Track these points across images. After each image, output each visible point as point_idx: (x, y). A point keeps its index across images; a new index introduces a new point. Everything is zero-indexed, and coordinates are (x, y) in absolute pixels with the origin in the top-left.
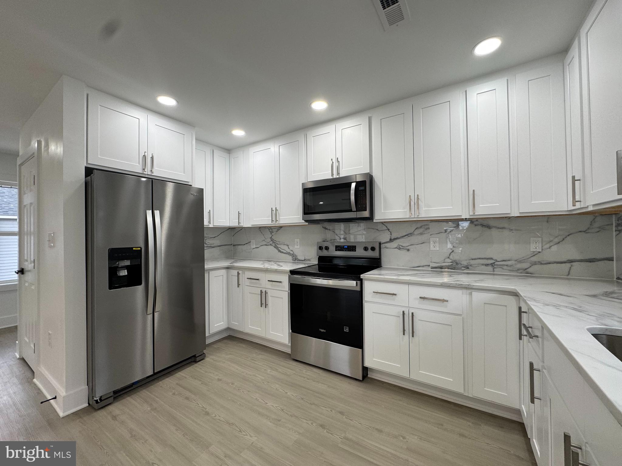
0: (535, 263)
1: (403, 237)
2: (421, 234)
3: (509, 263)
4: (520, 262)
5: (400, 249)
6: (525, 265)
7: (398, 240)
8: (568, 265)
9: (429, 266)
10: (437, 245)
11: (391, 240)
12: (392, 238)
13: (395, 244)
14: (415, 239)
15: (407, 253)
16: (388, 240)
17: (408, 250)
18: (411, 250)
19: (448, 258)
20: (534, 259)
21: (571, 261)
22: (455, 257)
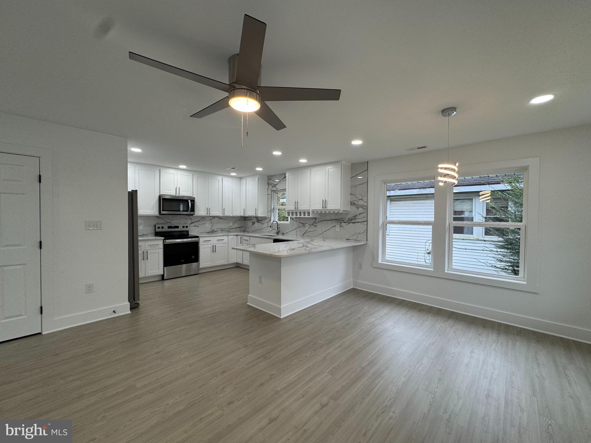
0: (231, 229)
1: (196, 222)
2: (203, 221)
3: (225, 229)
4: (227, 229)
5: (195, 226)
6: (228, 230)
7: (195, 223)
8: (236, 229)
9: (205, 232)
10: (208, 224)
11: (192, 223)
12: (192, 222)
13: (193, 225)
14: (200, 223)
15: (198, 228)
16: (191, 223)
17: (198, 227)
18: (199, 227)
19: (211, 229)
20: (231, 228)
21: (237, 228)
22: (213, 228)
